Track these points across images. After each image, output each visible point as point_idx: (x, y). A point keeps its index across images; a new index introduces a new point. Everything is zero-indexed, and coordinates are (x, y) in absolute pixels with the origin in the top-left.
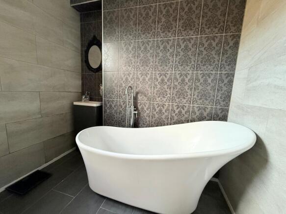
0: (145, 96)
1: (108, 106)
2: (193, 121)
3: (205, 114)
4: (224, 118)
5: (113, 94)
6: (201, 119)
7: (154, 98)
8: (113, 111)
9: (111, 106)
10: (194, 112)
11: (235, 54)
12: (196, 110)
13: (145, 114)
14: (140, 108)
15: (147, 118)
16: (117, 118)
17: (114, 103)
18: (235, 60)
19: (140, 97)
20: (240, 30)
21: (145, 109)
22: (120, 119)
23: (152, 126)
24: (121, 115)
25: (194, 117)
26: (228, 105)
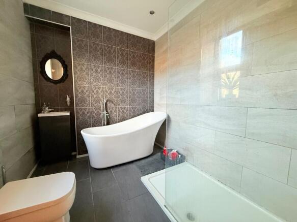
0: (113, 103)
1: (81, 113)
2: (140, 114)
3: (145, 110)
4: (153, 111)
5: (85, 103)
6: (144, 113)
7: (119, 104)
8: (86, 117)
9: (83, 113)
10: (141, 110)
11: (154, 82)
12: (141, 108)
13: (114, 115)
14: (109, 111)
15: (115, 117)
16: (90, 122)
17: (87, 110)
18: (154, 84)
19: (108, 104)
20: (154, 71)
21: (113, 111)
22: (94, 122)
23: (119, 122)
24: (94, 119)
25: (141, 112)
26: (153, 105)
